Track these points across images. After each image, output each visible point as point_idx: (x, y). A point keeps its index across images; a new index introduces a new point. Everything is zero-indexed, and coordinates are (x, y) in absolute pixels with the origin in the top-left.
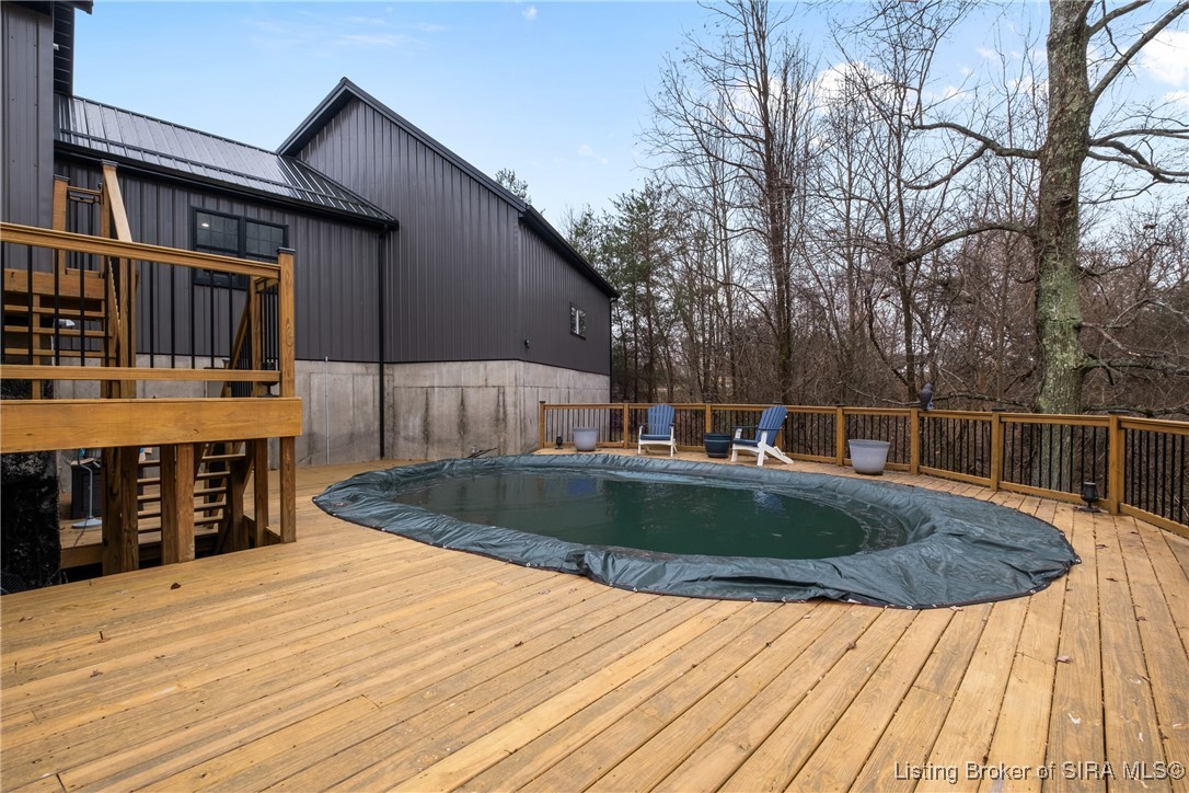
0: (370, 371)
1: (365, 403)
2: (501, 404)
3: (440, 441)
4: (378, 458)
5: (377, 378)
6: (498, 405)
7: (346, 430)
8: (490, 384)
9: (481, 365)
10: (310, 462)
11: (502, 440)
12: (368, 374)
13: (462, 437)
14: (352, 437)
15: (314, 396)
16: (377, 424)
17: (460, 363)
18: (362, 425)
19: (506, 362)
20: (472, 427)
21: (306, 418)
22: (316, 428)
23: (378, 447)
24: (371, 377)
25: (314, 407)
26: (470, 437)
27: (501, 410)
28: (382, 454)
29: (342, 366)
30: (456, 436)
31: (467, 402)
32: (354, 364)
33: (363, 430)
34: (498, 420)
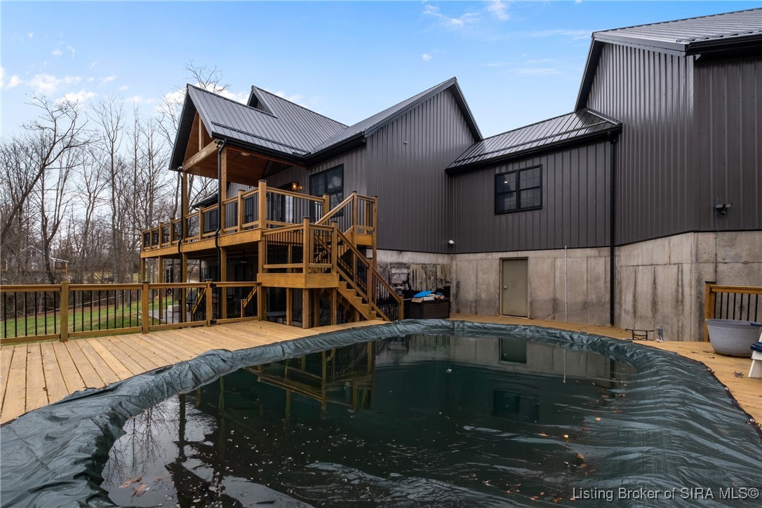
0: (602, 254)
1: (597, 279)
2: (680, 284)
3: (641, 317)
4: (609, 325)
5: (609, 259)
6: (678, 285)
7: (580, 299)
8: (672, 262)
9: (665, 241)
10: (554, 318)
11: (680, 325)
12: (600, 256)
13: (654, 317)
14: (586, 305)
15: (558, 274)
16: (608, 297)
17: (653, 241)
18: (594, 297)
19: (683, 235)
20: (660, 307)
21: (552, 288)
22: (558, 296)
23: (608, 315)
24: (603, 259)
25: (558, 281)
26: (659, 317)
27: (680, 290)
28: (612, 322)
29: (579, 252)
30: (650, 314)
31: (657, 281)
32: (588, 250)
33: (595, 300)
34: (677, 301)
